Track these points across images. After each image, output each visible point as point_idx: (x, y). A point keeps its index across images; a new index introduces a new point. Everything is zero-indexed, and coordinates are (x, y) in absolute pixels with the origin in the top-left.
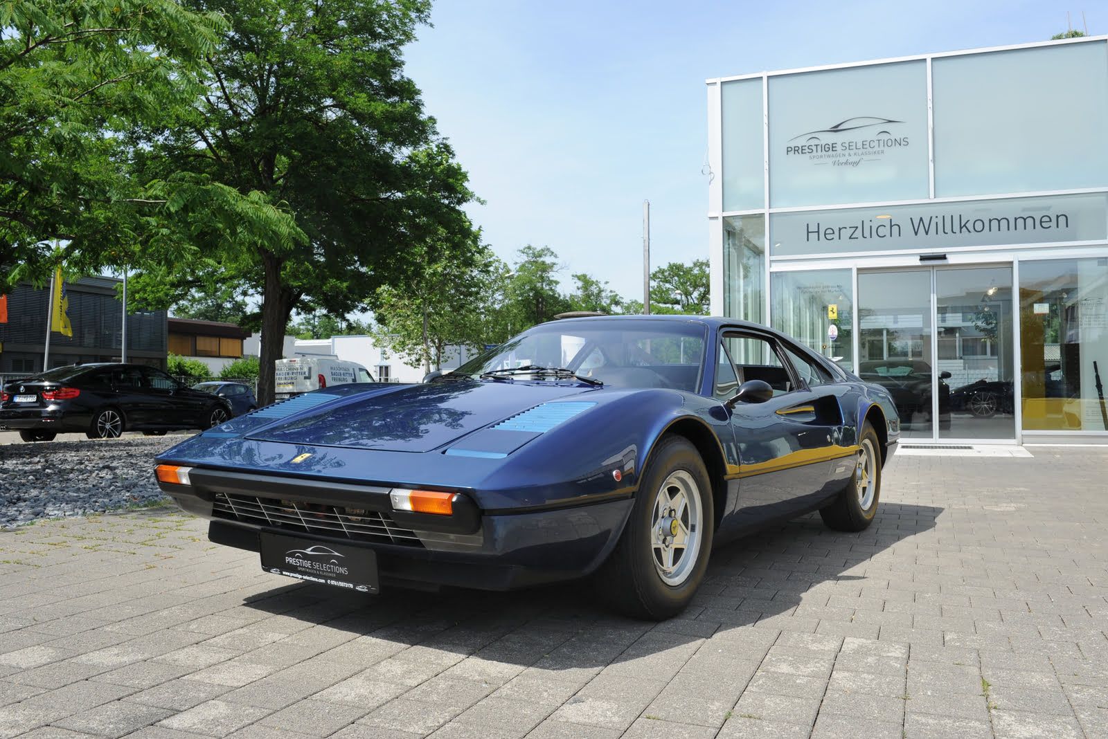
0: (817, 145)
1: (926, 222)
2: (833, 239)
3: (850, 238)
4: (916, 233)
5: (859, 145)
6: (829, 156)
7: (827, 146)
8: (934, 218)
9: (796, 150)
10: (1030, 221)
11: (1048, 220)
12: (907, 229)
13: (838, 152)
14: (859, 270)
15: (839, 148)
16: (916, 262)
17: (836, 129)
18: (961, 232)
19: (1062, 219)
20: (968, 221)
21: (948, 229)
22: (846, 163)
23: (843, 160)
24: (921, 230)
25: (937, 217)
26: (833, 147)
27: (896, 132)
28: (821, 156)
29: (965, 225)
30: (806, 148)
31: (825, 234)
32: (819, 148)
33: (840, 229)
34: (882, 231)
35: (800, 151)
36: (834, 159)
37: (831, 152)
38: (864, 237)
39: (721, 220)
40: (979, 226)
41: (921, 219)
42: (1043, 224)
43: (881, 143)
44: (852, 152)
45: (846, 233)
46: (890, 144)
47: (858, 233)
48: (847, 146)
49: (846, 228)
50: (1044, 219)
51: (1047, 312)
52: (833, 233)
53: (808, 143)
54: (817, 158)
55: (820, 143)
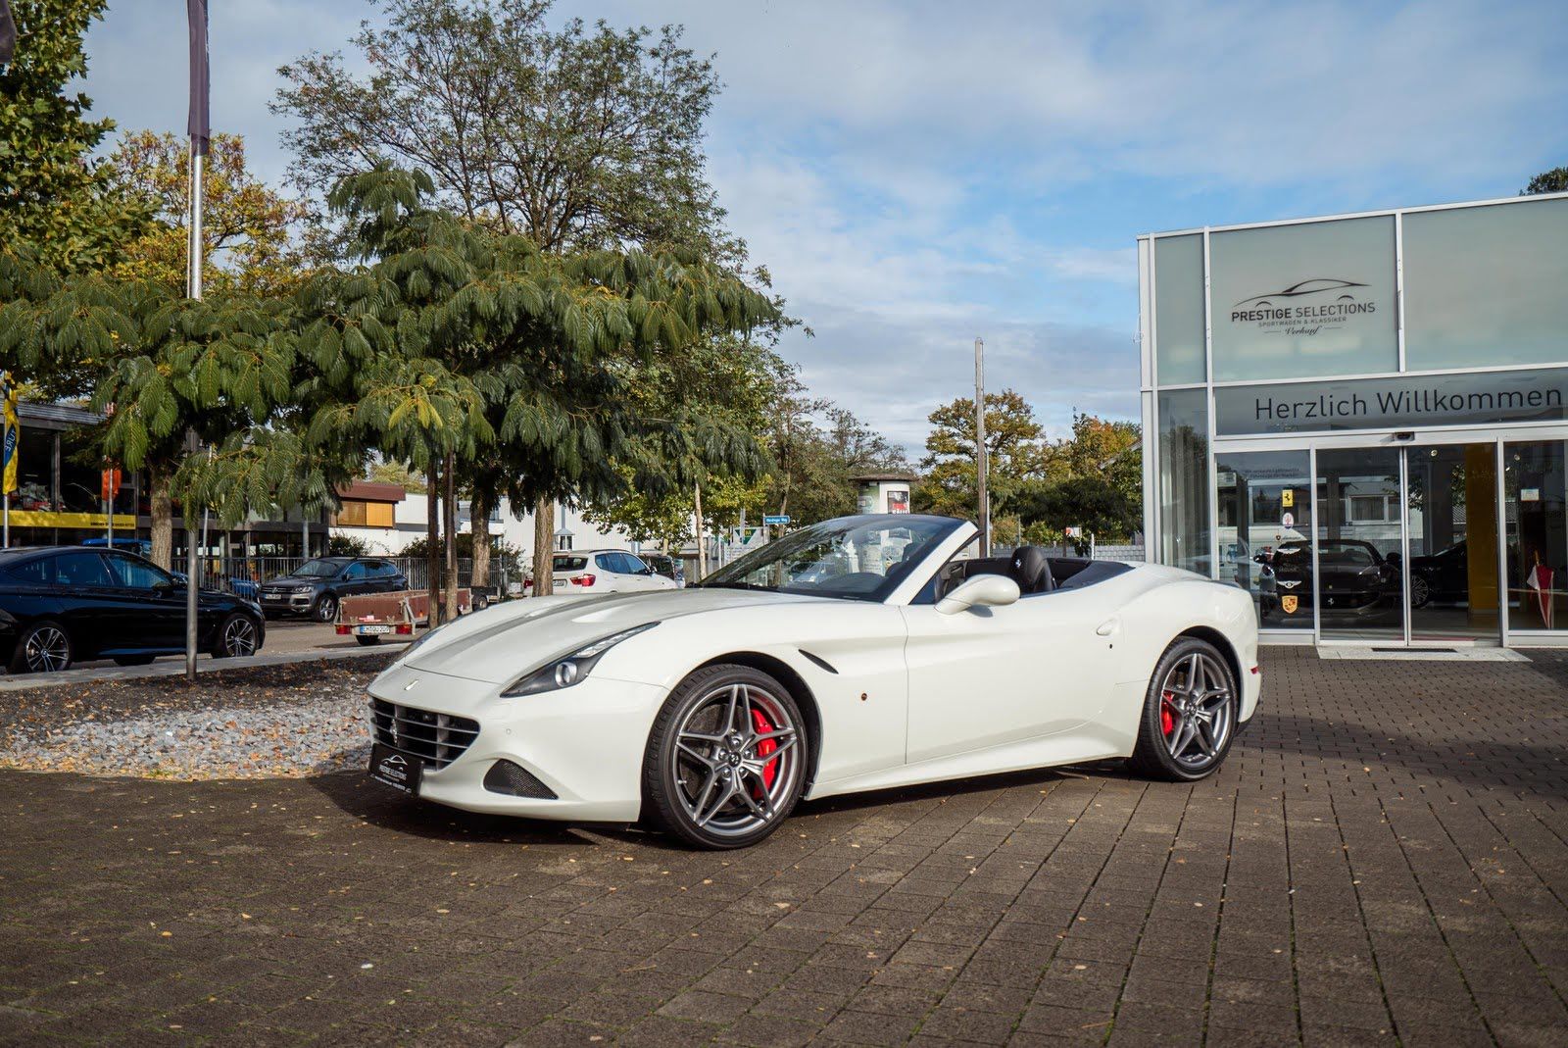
0: (1267, 311)
1: (1396, 398)
2: (1287, 416)
3: (1307, 416)
4: (1384, 411)
5: (1317, 311)
6: (1281, 323)
7: (1279, 312)
8: (1404, 394)
9: (1243, 316)
10: (1516, 398)
11: (1537, 395)
12: (1374, 407)
13: (1293, 319)
14: (1317, 451)
15: (1293, 313)
17: (1289, 293)
18: (1436, 409)
19: (1553, 395)
20: (1444, 396)
21: (1421, 405)
22: (1302, 331)
23: (1298, 327)
24: (1390, 406)
25: (1408, 392)
26: (1286, 313)
27: (1360, 296)
28: (1273, 324)
29: (1441, 402)
30: (1255, 314)
31: (1278, 411)
32: (1270, 313)
33: (1295, 406)
34: (1344, 408)
35: (1248, 317)
36: (1288, 327)
37: (1284, 319)
38: (1324, 415)
39: (1156, 394)
40: (1457, 401)
41: (1390, 394)
42: (1532, 401)
43: (1343, 308)
44: (1309, 319)
45: (1302, 410)
46: (1352, 308)
47: (1317, 410)
48: (1303, 311)
49: (1302, 404)
50: (1533, 395)
51: (1537, 498)
52: (1288, 410)
53: (1257, 309)
54: (1268, 324)
55: (1271, 308)
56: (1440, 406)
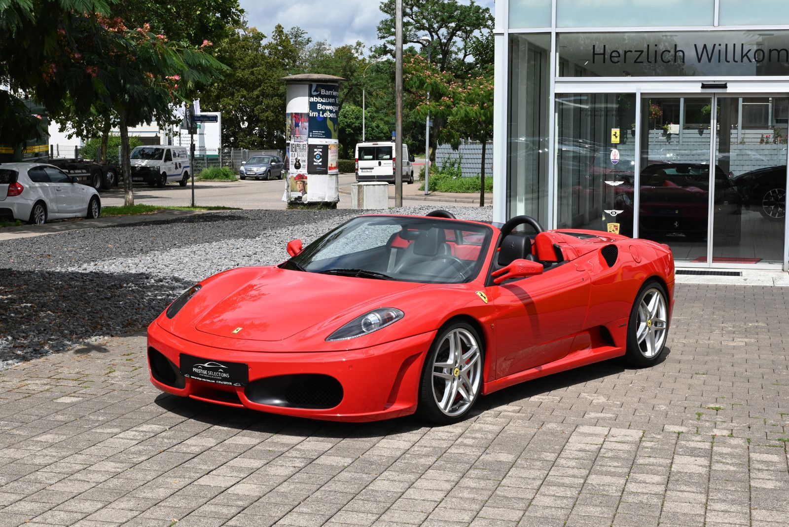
1: (710, 48)
2: (618, 62)
3: (636, 61)
4: (699, 60)
8: (717, 46)
12: (691, 57)
14: (642, 94)
16: (696, 89)
18: (742, 61)
20: (750, 50)
21: (730, 57)
24: (705, 57)
25: (720, 45)
29: (746, 55)
31: (611, 57)
33: (626, 52)
34: (667, 57)
38: (649, 62)
39: (506, 37)
40: (760, 55)
41: (705, 46)
45: (631, 57)
47: (644, 57)
49: (631, 51)
52: (619, 56)
56: (746, 57)
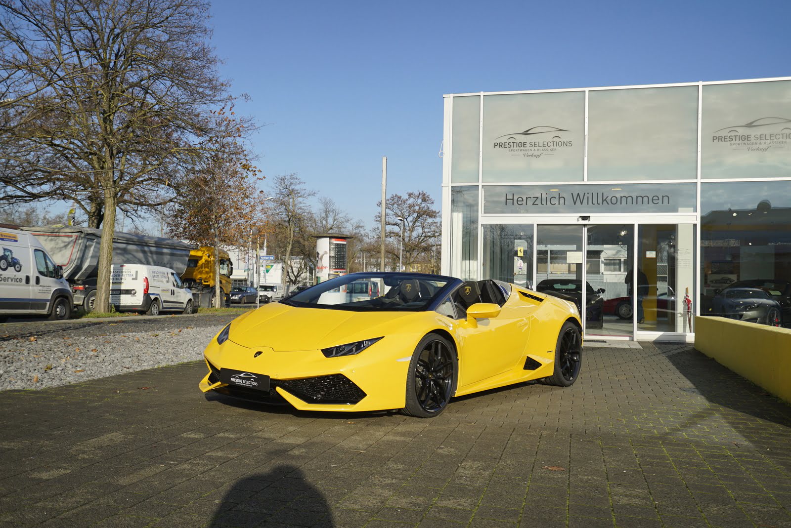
0: (514, 143)
1: (581, 196)
2: (522, 204)
3: (533, 204)
4: (575, 204)
5: (541, 144)
6: (521, 150)
7: (520, 144)
8: (586, 194)
9: (500, 145)
10: (645, 199)
11: (657, 198)
12: (569, 201)
13: (527, 148)
14: (537, 225)
15: (528, 145)
17: (526, 133)
18: (603, 204)
19: (666, 199)
20: (607, 197)
21: (595, 201)
22: (532, 156)
23: (530, 153)
24: (578, 202)
25: (588, 193)
26: (524, 145)
27: (565, 137)
28: (517, 150)
29: (605, 200)
30: (507, 144)
31: (517, 201)
32: (515, 144)
33: (527, 198)
34: (553, 201)
35: (503, 146)
36: (523, 152)
37: (522, 148)
38: (542, 204)
39: (450, 188)
40: (614, 200)
41: (578, 194)
42: (654, 201)
43: (555, 143)
44: (536, 148)
45: (530, 202)
46: (560, 145)
47: (538, 202)
48: (533, 144)
49: (530, 198)
50: (654, 199)
51: (655, 256)
52: (523, 200)
53: (509, 141)
54: (514, 151)
55: (516, 141)
56: (605, 202)
